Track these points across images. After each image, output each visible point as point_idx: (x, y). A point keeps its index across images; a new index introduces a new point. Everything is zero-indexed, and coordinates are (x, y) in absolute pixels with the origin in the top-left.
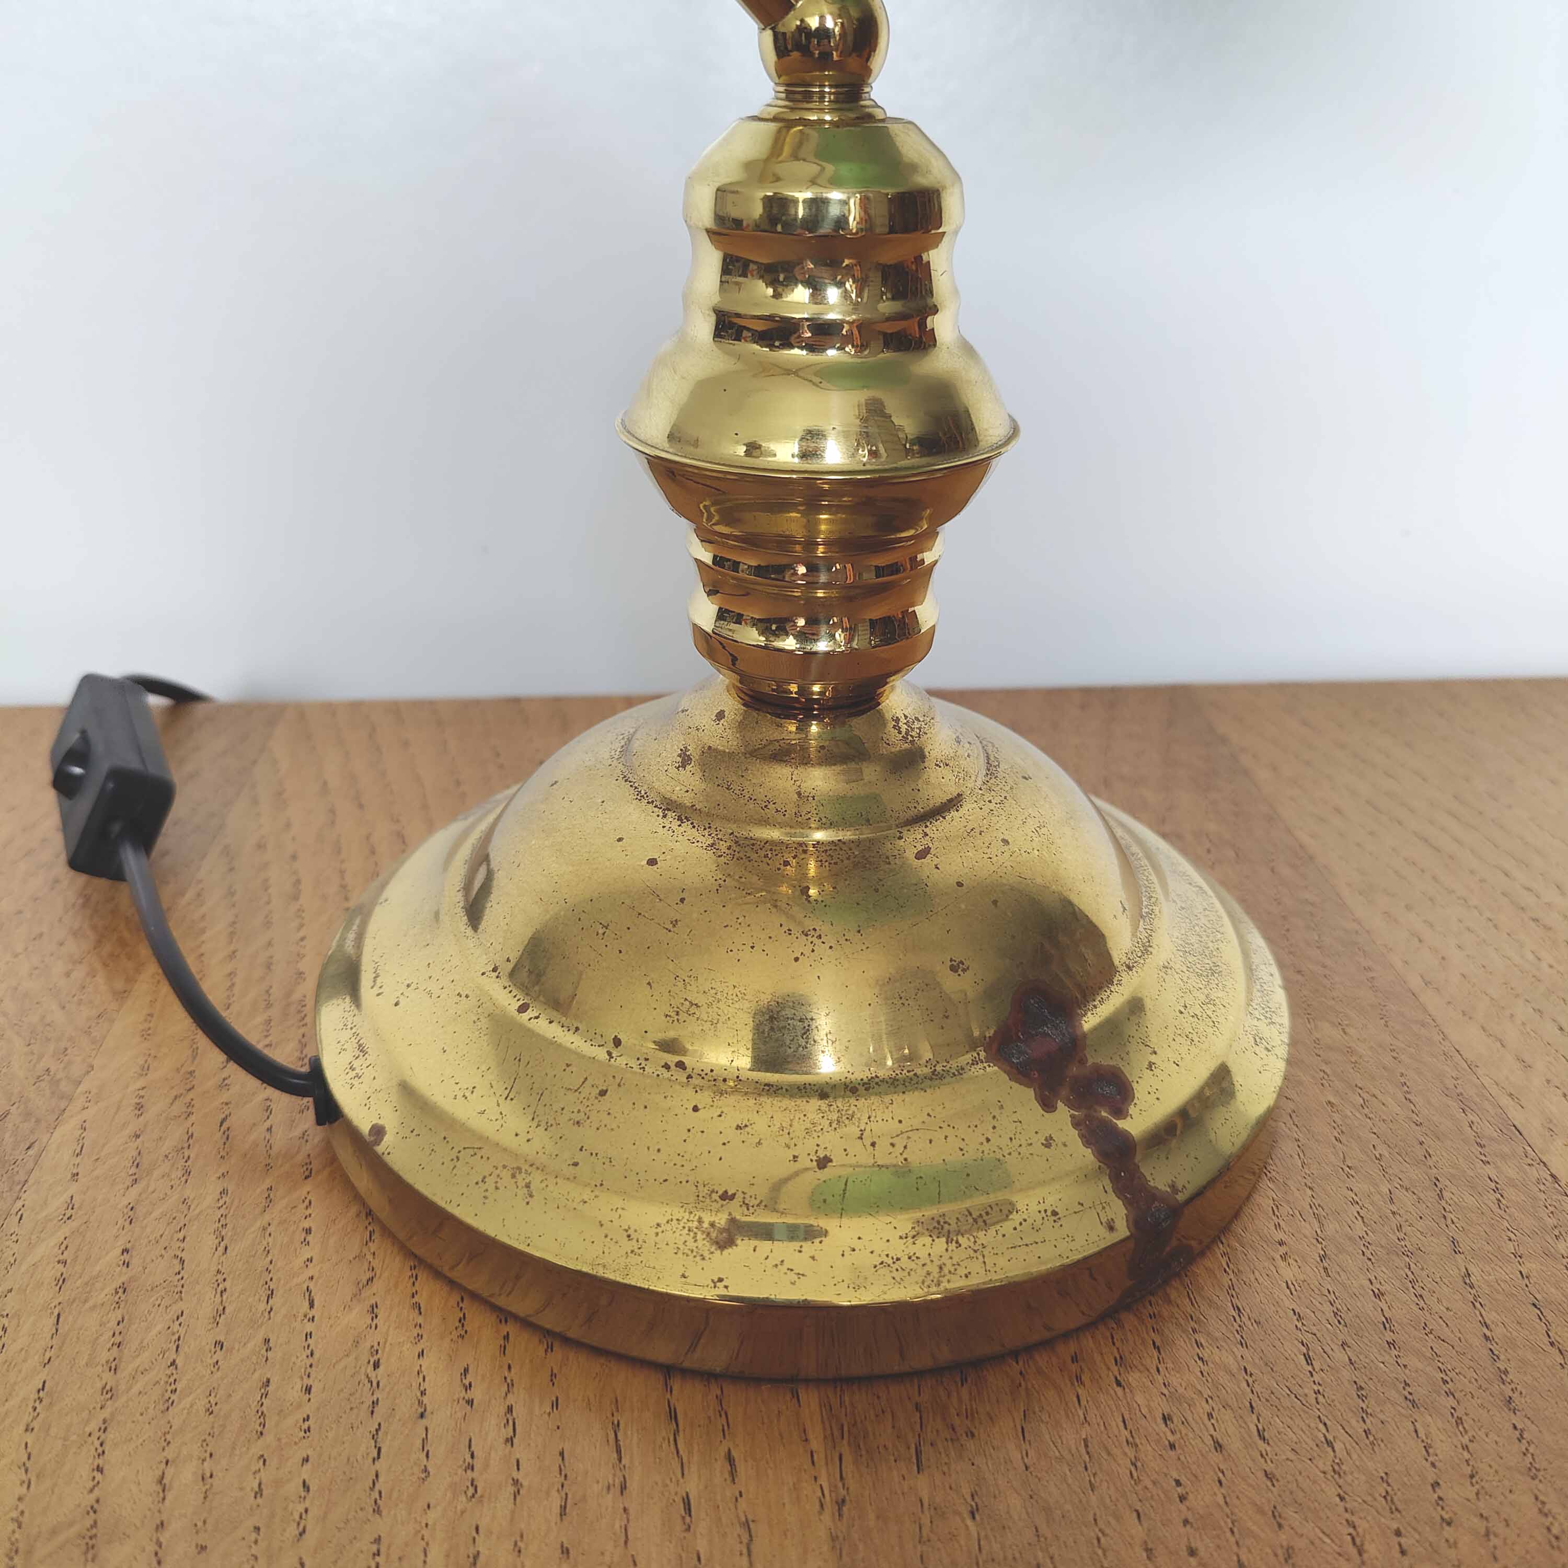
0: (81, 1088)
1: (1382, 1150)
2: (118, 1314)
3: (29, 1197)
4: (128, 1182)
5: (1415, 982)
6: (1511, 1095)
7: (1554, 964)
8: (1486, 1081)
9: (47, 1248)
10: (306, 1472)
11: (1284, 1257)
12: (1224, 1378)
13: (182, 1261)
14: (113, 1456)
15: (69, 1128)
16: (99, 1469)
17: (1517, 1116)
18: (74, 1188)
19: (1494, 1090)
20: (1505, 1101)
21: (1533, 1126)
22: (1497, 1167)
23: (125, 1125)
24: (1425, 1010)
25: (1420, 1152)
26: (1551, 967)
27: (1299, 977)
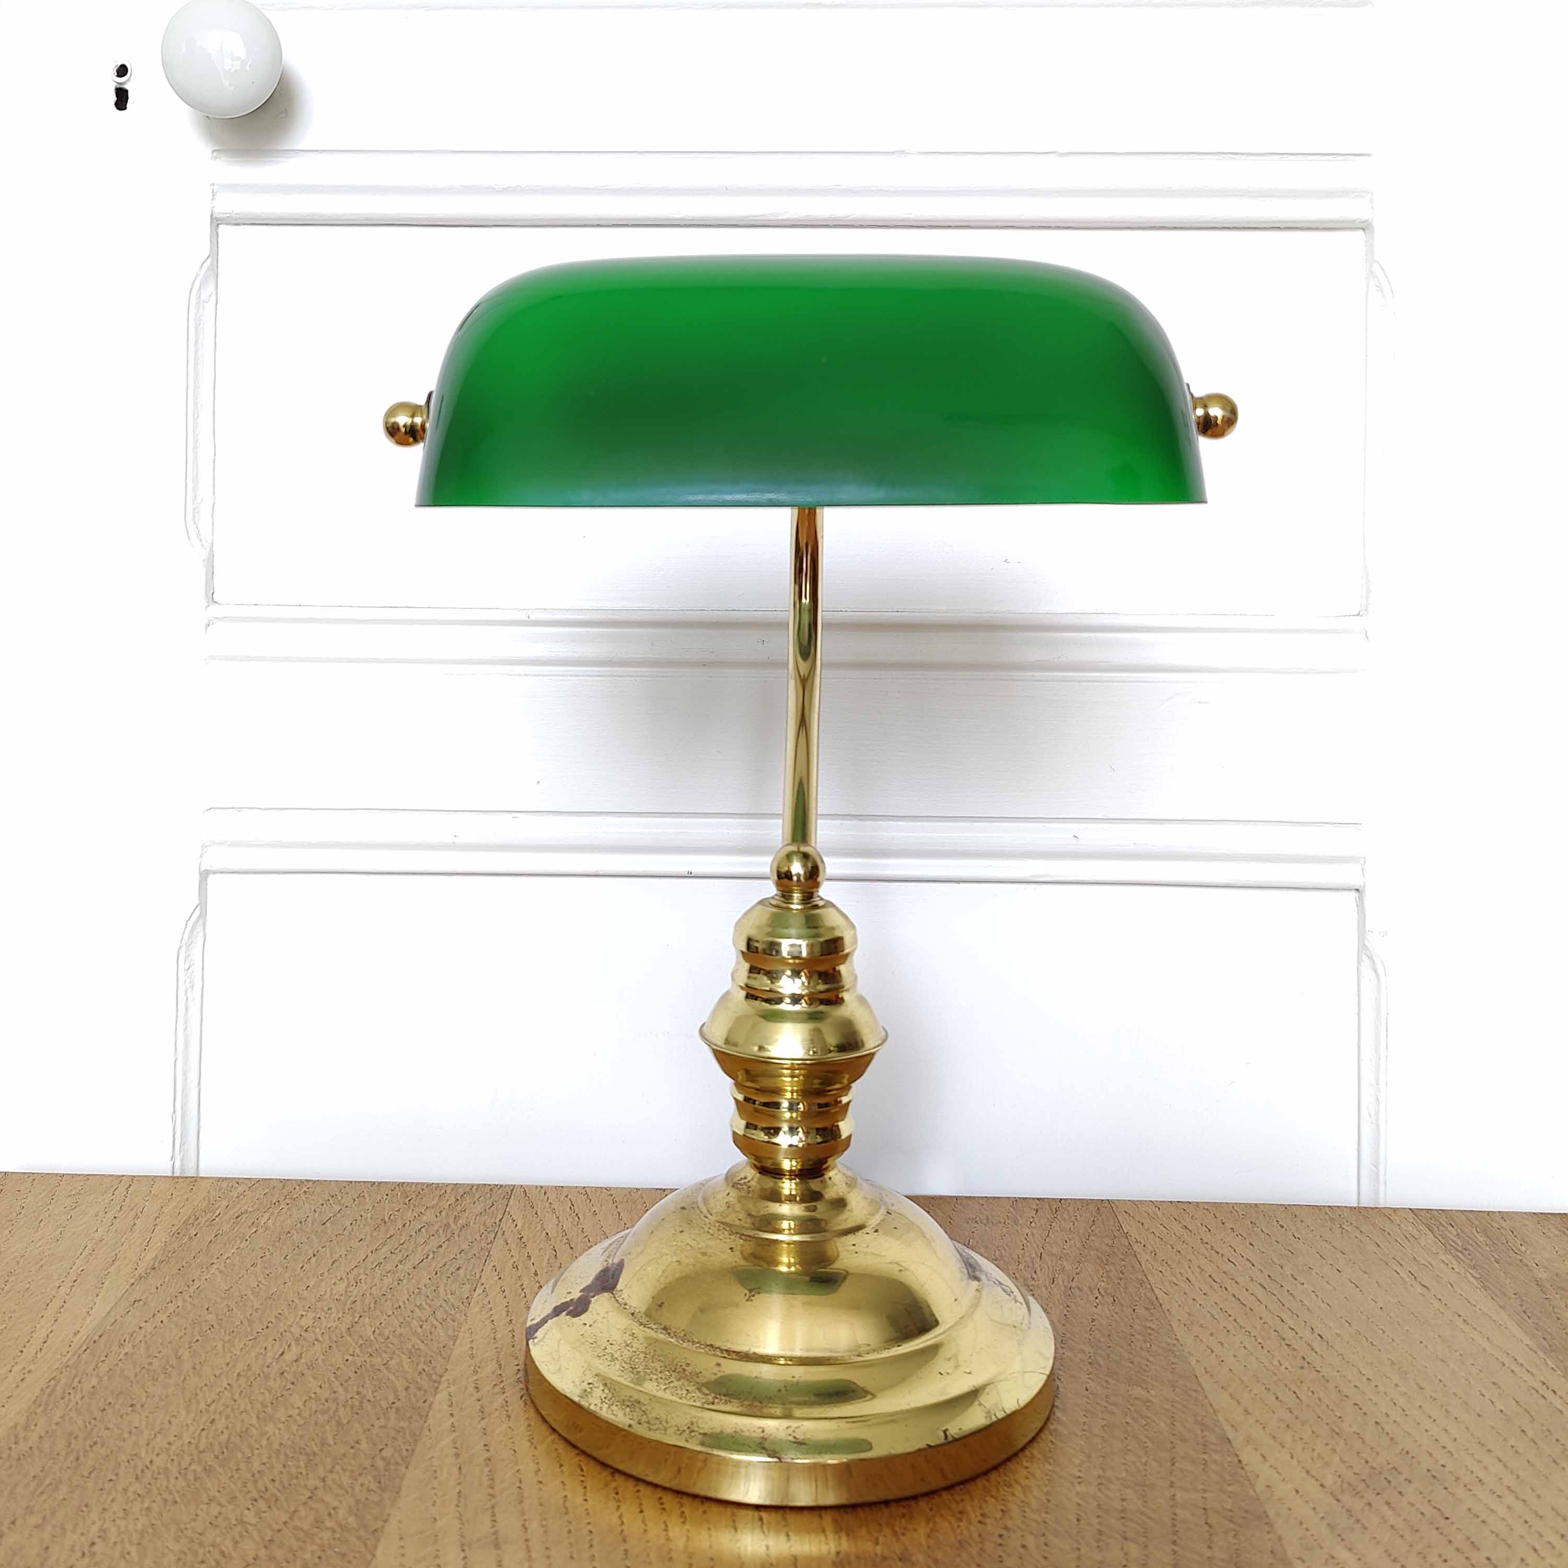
0: (443, 1379)
1: (1149, 1444)
2: (488, 1469)
3: (431, 1421)
4: (480, 1419)
5: (1199, 1371)
6: (1232, 1426)
7: (1289, 1367)
8: (1221, 1419)
9: (446, 1442)
10: (590, 1527)
11: (1079, 1483)
12: (1033, 1524)
13: (515, 1451)
14: (499, 1517)
15: (442, 1396)
16: (494, 1521)
17: (1231, 1434)
18: (452, 1420)
19: (1224, 1423)
20: (1227, 1428)
21: (1237, 1439)
22: (1210, 1456)
23: (472, 1395)
24: (1200, 1384)
25: (1169, 1446)
26: (1287, 1369)
27: (1131, 1365)
